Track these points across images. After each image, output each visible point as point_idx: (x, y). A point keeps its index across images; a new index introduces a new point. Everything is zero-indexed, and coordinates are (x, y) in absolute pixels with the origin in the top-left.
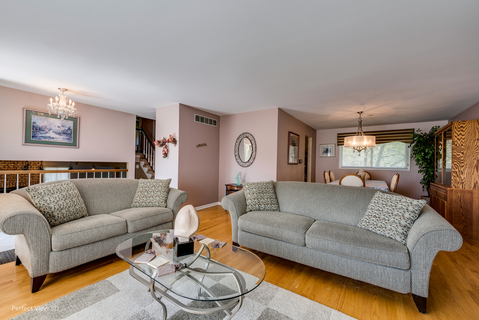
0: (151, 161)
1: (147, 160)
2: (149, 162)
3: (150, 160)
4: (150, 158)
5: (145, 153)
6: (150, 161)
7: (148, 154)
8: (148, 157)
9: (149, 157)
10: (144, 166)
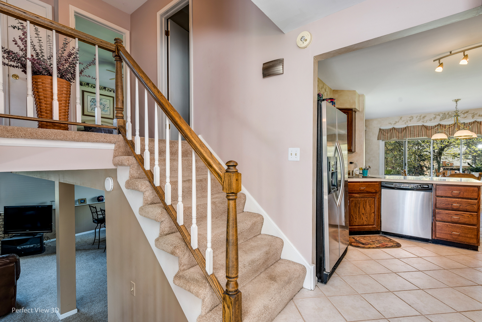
0: (157, 162)
1: (140, 160)
2: (147, 167)
3: (152, 160)
4: (152, 152)
5: (134, 134)
6: (152, 164)
7: (143, 141)
8: (143, 150)
9: (147, 148)
10: (129, 185)
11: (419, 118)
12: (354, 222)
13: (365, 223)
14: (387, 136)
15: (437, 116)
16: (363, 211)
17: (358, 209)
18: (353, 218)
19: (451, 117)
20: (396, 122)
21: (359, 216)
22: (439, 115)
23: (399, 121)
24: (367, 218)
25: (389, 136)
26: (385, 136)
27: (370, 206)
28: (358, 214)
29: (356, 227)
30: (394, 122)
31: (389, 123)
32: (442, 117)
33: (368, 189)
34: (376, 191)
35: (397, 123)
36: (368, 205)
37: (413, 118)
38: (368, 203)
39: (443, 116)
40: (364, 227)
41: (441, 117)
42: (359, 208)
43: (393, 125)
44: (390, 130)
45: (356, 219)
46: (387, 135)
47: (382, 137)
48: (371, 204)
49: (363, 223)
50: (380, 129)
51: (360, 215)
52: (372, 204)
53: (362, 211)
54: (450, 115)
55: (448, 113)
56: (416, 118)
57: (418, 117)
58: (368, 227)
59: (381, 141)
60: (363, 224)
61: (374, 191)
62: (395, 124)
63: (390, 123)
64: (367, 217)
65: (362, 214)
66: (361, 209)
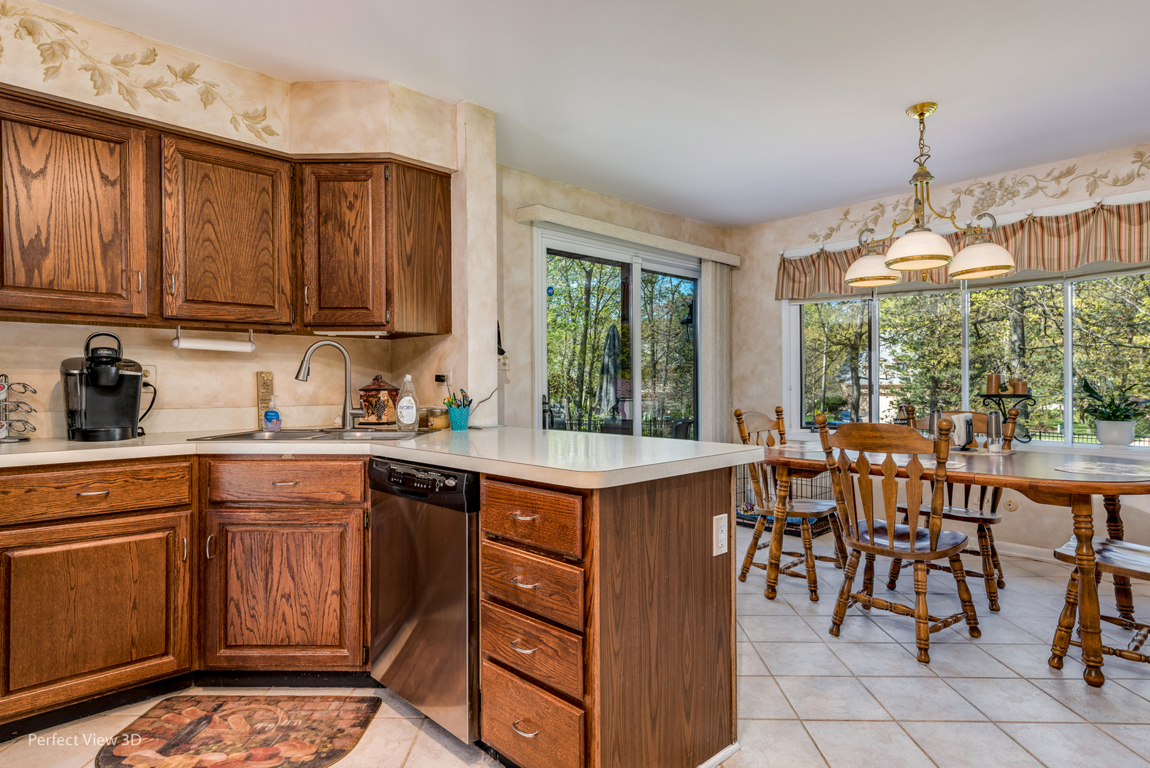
11: (904, 207)
12: (246, 632)
13: (298, 637)
14: (803, 285)
15: (963, 198)
16: (287, 585)
17: (261, 574)
18: (239, 612)
19: (1010, 196)
20: (832, 230)
21: (267, 607)
22: (971, 191)
23: (839, 226)
24: (304, 614)
25: (811, 282)
26: (796, 285)
27: (321, 565)
28: (261, 594)
29: (256, 653)
30: (824, 233)
31: (810, 236)
32: (979, 199)
33: (313, 489)
34: (349, 496)
35: (834, 233)
36: (308, 558)
37: (883, 212)
38: (308, 549)
39: (983, 196)
40: (291, 653)
41: (975, 199)
42: (268, 571)
43: (821, 240)
44: (813, 260)
45: (253, 616)
46: (803, 279)
47: (788, 286)
48: (324, 555)
49: (289, 637)
50: (783, 260)
51: (271, 603)
52: (328, 554)
53: (282, 582)
54: (1006, 189)
55: (1001, 183)
56: (895, 208)
57: (901, 207)
58: (310, 653)
59: (785, 303)
60: (286, 642)
61: (340, 497)
62: (828, 236)
63: (814, 237)
64: (304, 610)
65: (283, 596)
66: (276, 575)
